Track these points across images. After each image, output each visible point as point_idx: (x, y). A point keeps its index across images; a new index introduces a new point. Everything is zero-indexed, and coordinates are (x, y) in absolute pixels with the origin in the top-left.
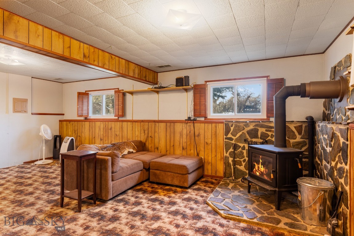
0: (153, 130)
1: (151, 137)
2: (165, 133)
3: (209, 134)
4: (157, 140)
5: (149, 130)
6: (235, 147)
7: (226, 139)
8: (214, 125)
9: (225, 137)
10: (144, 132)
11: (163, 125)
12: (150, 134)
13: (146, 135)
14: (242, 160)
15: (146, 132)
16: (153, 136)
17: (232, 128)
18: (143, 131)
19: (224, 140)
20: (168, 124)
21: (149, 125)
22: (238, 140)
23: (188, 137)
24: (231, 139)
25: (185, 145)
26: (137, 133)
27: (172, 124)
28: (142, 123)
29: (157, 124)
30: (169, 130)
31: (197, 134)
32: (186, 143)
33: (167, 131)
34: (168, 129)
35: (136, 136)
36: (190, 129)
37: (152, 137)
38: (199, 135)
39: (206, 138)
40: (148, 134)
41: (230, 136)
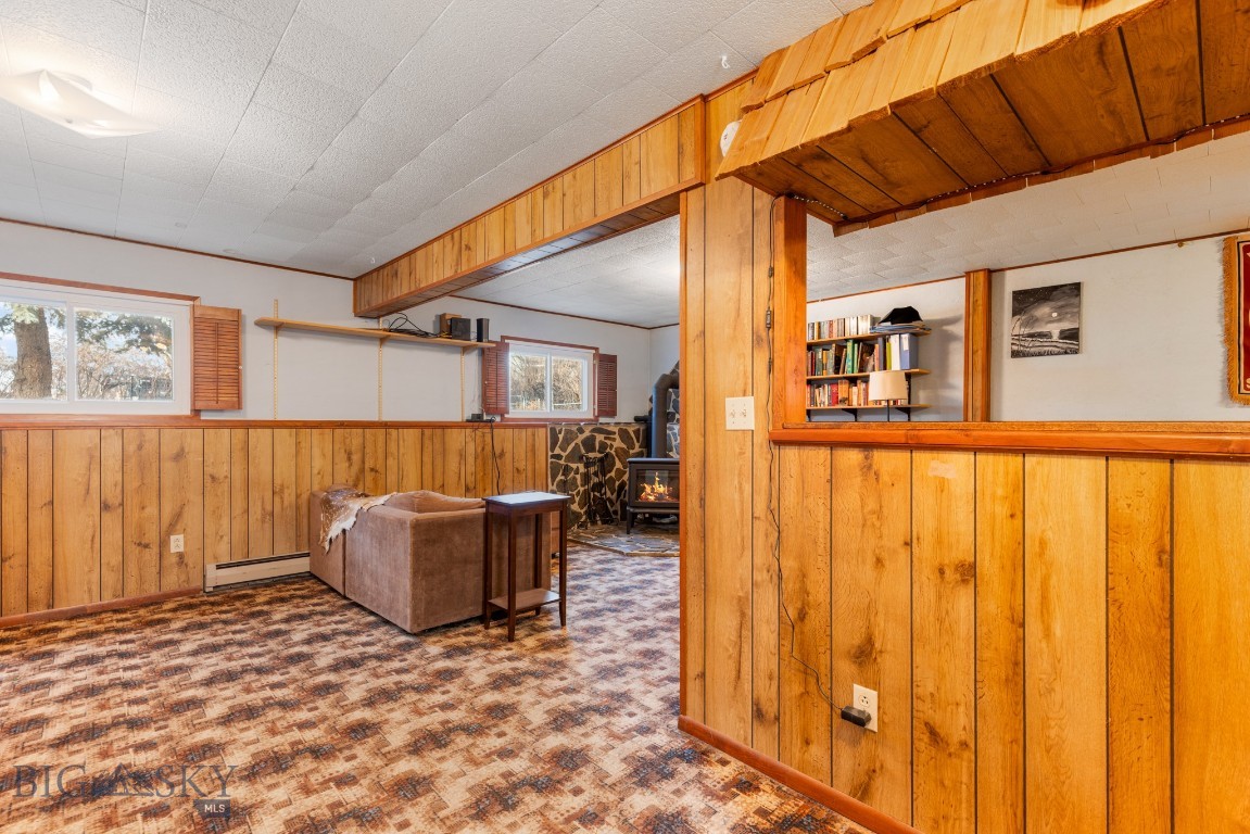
0: (379, 450)
1: (372, 470)
3: (521, 451)
4: (392, 479)
5: (367, 450)
6: (567, 470)
7: (552, 457)
8: (530, 431)
9: (550, 453)
10: (349, 459)
11: (411, 435)
12: (372, 461)
13: (355, 468)
14: (574, 493)
15: (356, 458)
16: (380, 467)
17: (561, 436)
18: (341, 456)
19: (550, 460)
20: (428, 432)
21: (368, 436)
22: (570, 458)
23: (479, 460)
24: (558, 457)
25: (471, 481)
26: (318, 464)
28: (338, 432)
29: (394, 432)
31: (498, 452)
32: (474, 476)
33: (425, 450)
34: (427, 443)
35: (315, 471)
36: (484, 441)
37: (377, 471)
38: (502, 454)
39: (516, 458)
40: (363, 462)
41: (557, 451)
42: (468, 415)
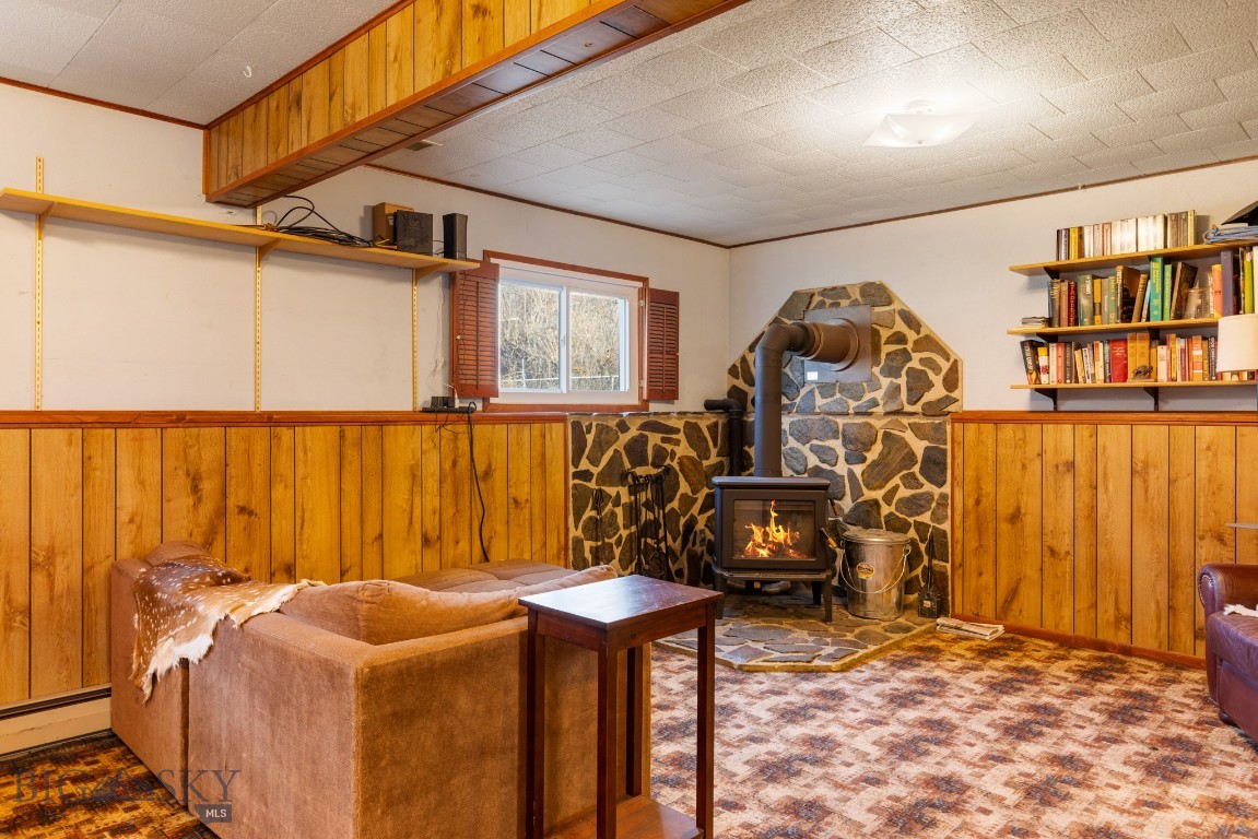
0: (256, 470)
1: (242, 510)
2: (334, 478)
3: (522, 467)
4: (282, 526)
5: (232, 471)
6: (600, 499)
7: (576, 475)
8: (537, 427)
9: (572, 469)
10: (195, 489)
11: (318, 440)
12: (242, 492)
13: (207, 509)
14: (613, 540)
15: (209, 486)
16: (257, 504)
17: (590, 438)
18: (180, 482)
19: (571, 482)
20: (352, 432)
21: (233, 442)
22: (605, 477)
23: (448, 487)
24: (586, 475)
25: (431, 524)
26: (129, 500)
27: (372, 431)
28: (174, 434)
29: (285, 433)
30: (356, 464)
31: (481, 468)
32: (437, 515)
33: (346, 467)
34: (351, 453)
35: (123, 517)
36: (456, 448)
37: (251, 513)
38: (488, 473)
39: (513, 480)
40: (225, 495)
41: (584, 465)
42: (424, 399)
